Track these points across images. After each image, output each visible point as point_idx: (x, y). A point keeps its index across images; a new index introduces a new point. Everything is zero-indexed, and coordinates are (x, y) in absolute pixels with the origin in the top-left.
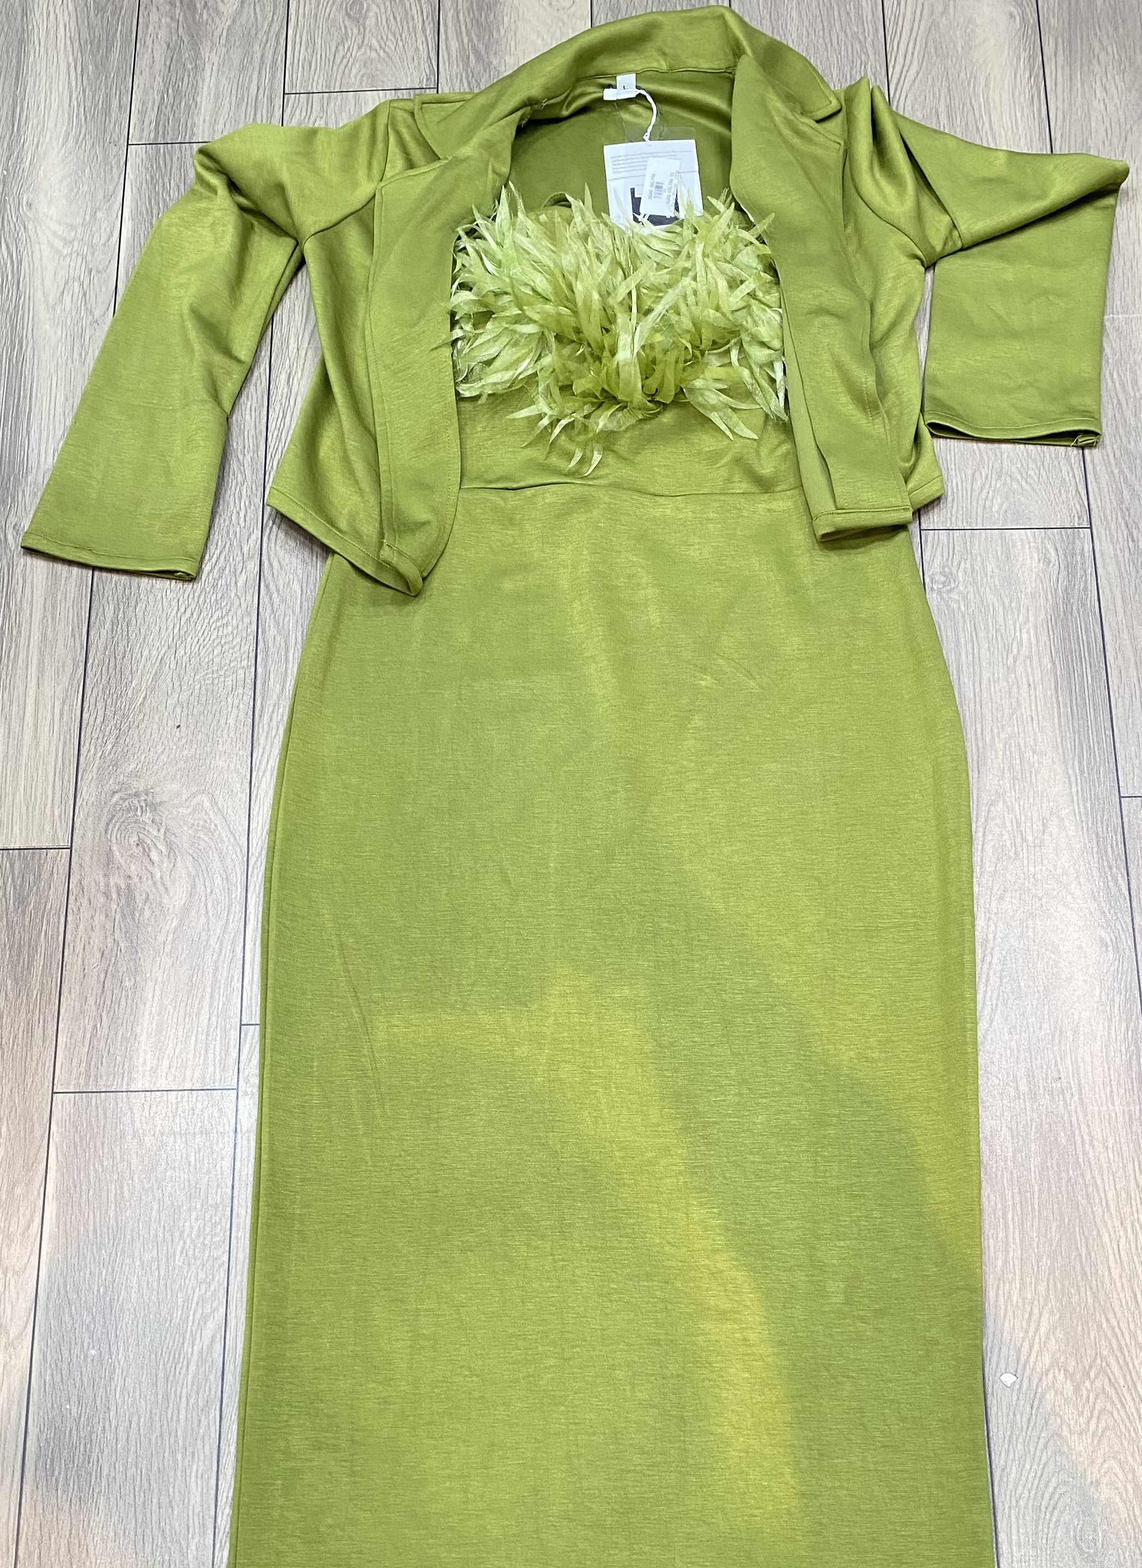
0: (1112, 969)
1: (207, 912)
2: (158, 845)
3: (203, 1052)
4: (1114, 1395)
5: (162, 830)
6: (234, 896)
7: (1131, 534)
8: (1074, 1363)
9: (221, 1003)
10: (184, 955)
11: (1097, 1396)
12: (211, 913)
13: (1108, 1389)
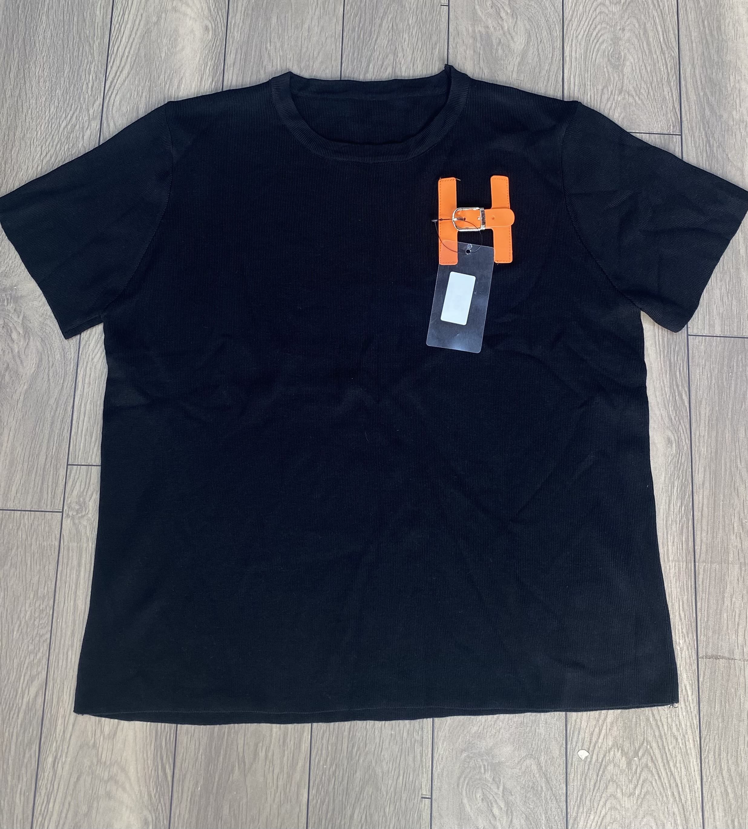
0: (674, 461)
1: (49, 380)
2: (17, 328)
3: (40, 484)
4: (654, 771)
5: (21, 318)
6: (68, 369)
7: (708, 141)
8: (628, 745)
9: (54, 448)
10: (31, 410)
11: (642, 770)
12: (51, 381)
13: (650, 764)
